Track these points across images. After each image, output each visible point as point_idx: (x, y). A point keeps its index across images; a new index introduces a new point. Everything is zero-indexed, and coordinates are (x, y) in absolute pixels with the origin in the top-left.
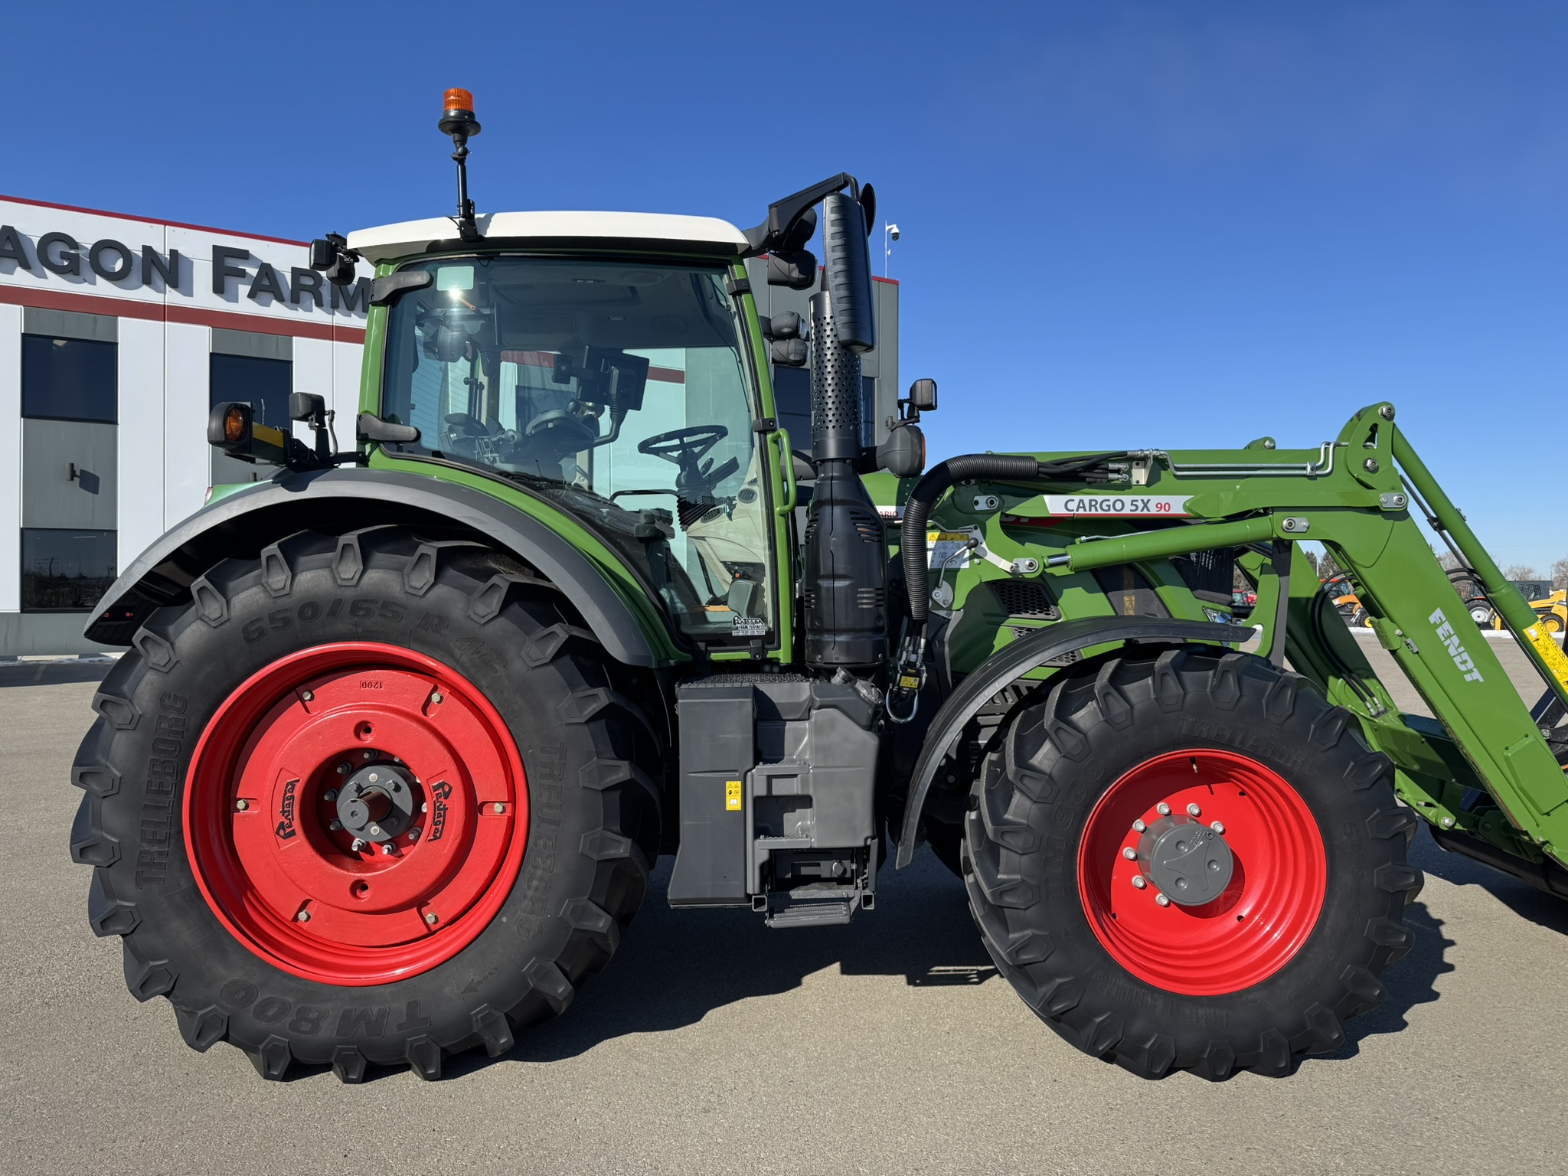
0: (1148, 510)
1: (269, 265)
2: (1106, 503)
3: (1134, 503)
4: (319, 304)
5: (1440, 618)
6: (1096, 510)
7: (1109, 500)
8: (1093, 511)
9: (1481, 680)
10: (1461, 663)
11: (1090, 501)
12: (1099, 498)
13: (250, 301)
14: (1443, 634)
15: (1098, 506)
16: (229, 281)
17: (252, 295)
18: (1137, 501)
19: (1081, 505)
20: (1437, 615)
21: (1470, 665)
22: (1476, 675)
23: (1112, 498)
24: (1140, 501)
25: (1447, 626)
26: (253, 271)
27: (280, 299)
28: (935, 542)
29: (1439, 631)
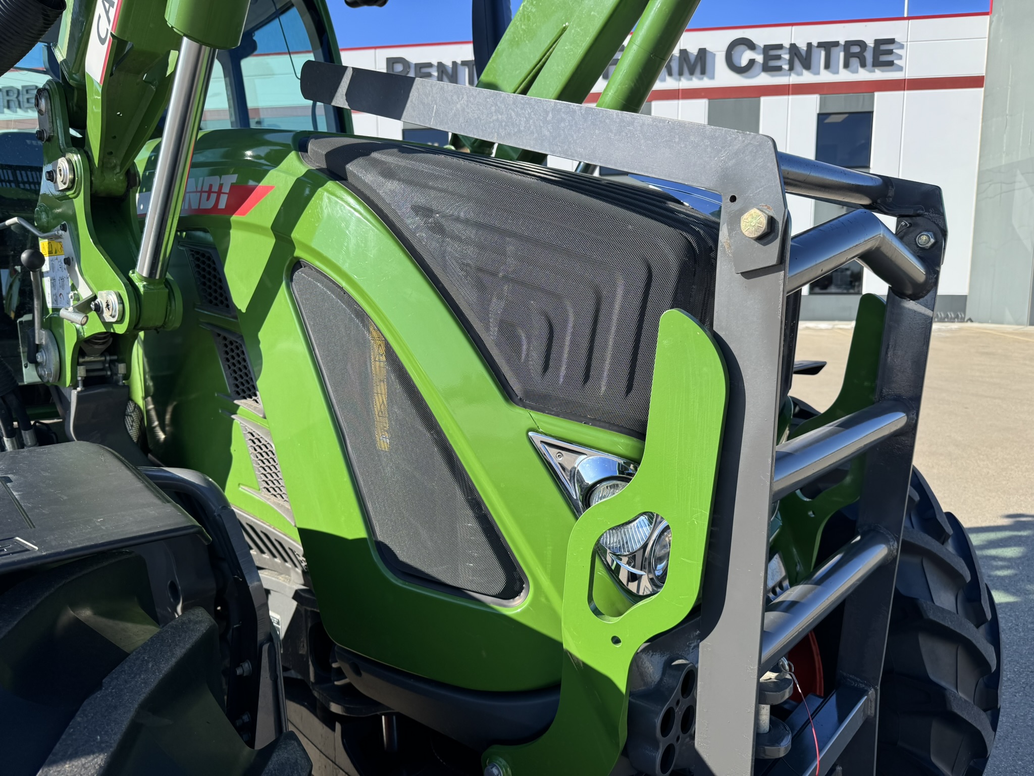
4: (670, 74)
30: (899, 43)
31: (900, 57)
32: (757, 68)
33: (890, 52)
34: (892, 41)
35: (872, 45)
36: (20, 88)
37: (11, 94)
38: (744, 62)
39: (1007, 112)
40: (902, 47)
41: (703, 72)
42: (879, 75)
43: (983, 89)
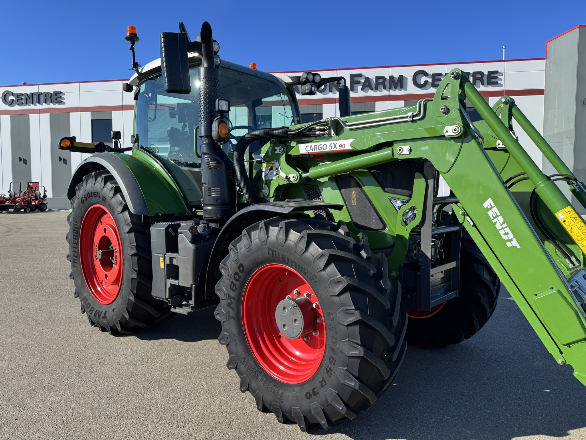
0: (336, 148)
1: (368, 77)
2: (320, 146)
3: (331, 145)
4: (385, 88)
5: (490, 204)
6: (317, 150)
7: (321, 145)
8: (316, 151)
9: (519, 247)
10: (504, 234)
11: (315, 146)
12: (318, 144)
13: (362, 92)
14: (492, 215)
15: (317, 148)
16: (355, 85)
17: (362, 89)
18: (332, 144)
19: (311, 148)
20: (489, 203)
21: (511, 236)
22: (515, 243)
23: (323, 143)
24: (333, 144)
25: (495, 210)
26: (363, 81)
27: (372, 89)
28: (265, 168)
29: (490, 213)
30: (500, 73)
31: (501, 80)
32: (429, 85)
33: (496, 77)
34: (497, 72)
35: (487, 74)
36: (52, 93)
37: (47, 95)
38: (422, 82)
39: (556, 107)
40: (502, 75)
41: (402, 87)
42: (490, 88)
43: (544, 95)
